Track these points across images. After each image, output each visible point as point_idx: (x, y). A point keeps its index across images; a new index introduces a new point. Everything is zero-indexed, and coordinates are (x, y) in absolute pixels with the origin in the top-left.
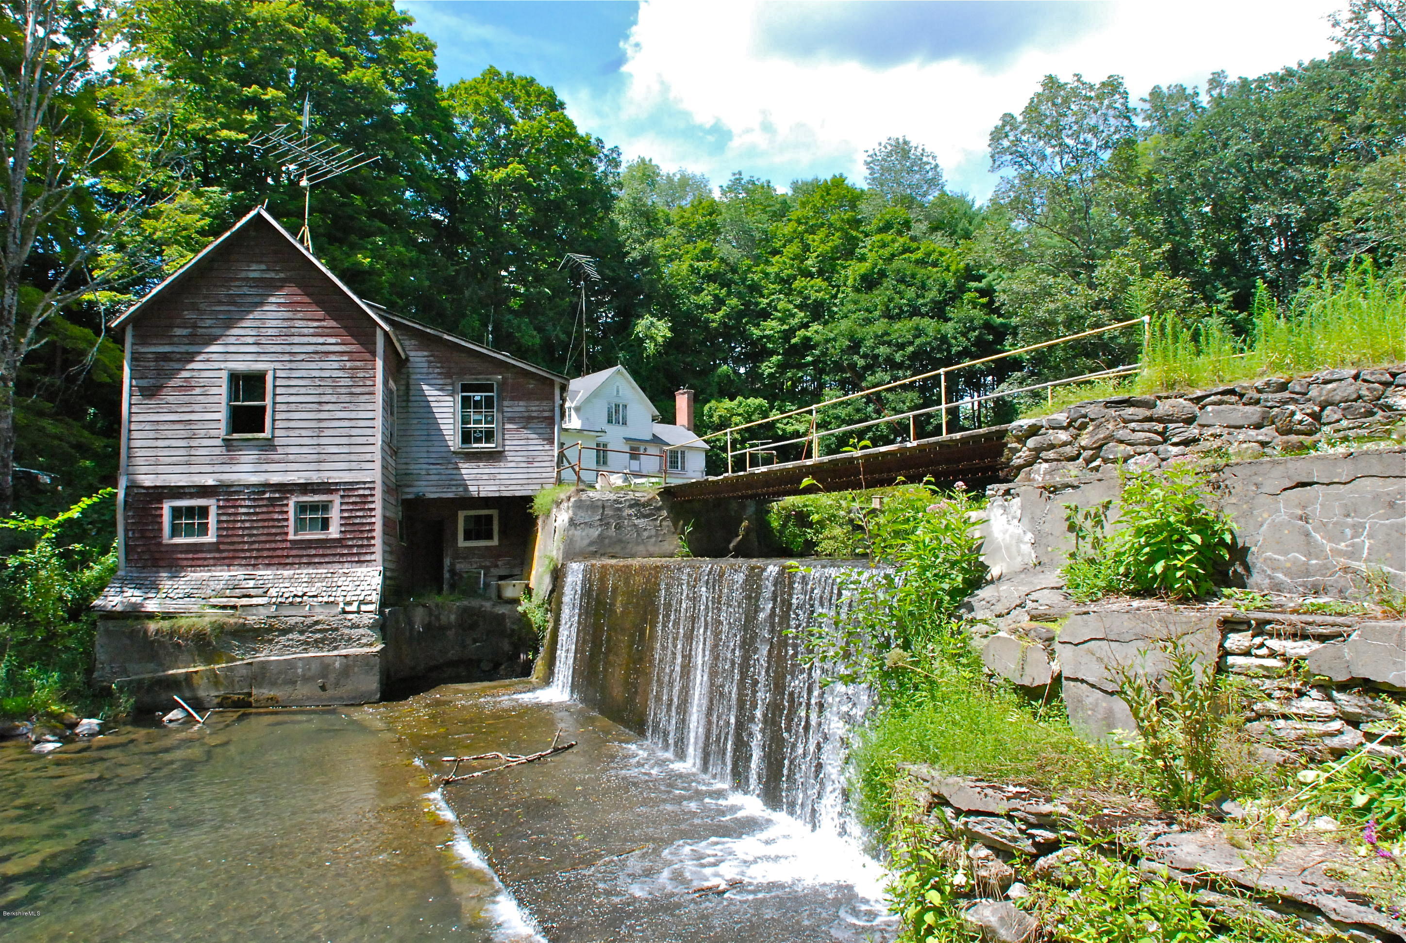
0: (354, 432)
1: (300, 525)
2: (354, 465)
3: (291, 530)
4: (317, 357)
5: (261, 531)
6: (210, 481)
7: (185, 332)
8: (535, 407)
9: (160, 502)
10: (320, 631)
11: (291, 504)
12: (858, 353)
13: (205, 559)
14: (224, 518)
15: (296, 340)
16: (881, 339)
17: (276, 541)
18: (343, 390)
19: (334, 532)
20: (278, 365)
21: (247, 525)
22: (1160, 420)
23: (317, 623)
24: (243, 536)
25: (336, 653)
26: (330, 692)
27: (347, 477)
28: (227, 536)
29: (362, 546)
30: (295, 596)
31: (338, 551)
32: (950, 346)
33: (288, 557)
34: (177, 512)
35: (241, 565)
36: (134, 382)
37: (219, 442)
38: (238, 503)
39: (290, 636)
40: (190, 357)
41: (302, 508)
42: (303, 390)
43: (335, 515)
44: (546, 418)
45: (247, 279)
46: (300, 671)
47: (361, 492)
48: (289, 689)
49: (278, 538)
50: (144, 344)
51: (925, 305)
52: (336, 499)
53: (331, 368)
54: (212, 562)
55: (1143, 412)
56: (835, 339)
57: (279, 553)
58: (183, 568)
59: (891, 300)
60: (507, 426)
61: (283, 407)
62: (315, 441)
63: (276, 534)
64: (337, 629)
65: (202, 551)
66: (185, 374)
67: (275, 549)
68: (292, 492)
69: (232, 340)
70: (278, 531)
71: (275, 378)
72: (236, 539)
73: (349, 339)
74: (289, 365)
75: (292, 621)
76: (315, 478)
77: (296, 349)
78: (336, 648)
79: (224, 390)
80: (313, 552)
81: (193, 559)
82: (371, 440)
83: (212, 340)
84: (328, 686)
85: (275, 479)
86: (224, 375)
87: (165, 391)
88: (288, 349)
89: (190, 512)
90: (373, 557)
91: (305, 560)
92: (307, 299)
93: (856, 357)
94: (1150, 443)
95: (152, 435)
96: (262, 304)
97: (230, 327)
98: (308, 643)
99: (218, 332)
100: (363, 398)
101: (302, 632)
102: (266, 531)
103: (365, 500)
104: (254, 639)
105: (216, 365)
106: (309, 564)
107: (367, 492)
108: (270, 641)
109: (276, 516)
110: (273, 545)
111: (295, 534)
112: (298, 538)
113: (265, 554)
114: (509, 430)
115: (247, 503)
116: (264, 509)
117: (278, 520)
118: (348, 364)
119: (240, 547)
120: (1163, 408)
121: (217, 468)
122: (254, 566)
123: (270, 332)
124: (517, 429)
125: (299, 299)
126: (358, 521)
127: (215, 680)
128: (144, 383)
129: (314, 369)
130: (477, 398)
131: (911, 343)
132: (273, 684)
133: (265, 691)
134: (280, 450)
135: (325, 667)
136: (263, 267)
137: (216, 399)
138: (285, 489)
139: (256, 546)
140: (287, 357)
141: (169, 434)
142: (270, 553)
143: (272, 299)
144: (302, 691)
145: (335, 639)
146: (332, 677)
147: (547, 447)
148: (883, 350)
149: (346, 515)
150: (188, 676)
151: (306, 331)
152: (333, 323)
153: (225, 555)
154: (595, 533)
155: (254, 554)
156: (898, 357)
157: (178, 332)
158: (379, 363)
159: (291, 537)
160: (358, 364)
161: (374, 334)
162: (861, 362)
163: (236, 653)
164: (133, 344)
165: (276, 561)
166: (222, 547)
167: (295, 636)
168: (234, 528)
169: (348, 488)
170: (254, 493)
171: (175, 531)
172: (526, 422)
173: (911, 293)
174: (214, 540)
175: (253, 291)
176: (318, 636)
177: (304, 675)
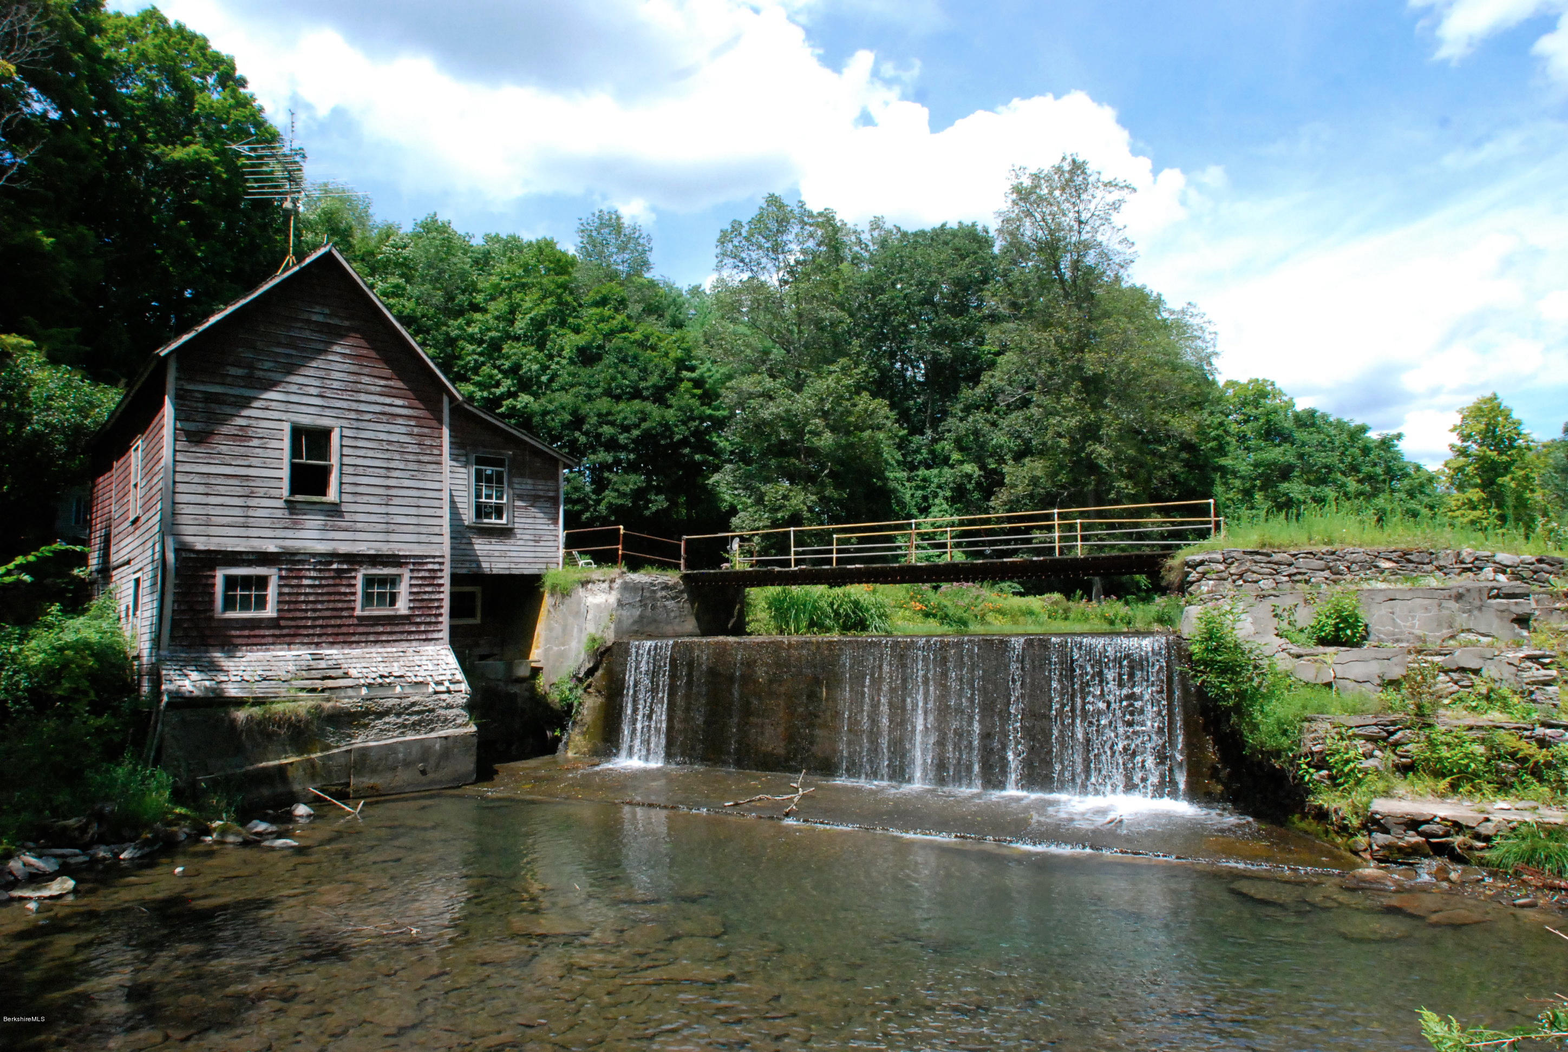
0: (423, 502)
1: (368, 599)
2: (423, 538)
3: (358, 605)
4: (384, 418)
5: (325, 606)
6: (272, 547)
7: (240, 372)
8: (542, 487)
9: (214, 569)
10: (418, 713)
11: (360, 576)
12: (580, 430)
13: (264, 636)
14: (286, 590)
15: (363, 397)
16: (604, 418)
17: (341, 617)
18: (411, 457)
19: (402, 606)
20: (345, 423)
21: (311, 598)
22: (1276, 563)
23: (413, 704)
24: (306, 611)
25: (433, 735)
26: (431, 776)
27: (418, 550)
28: (289, 611)
29: (430, 623)
30: (382, 676)
31: (407, 628)
32: (673, 433)
33: (354, 634)
34: (231, 582)
35: (303, 644)
36: (179, 425)
37: (280, 503)
38: (303, 573)
39: (387, 719)
40: (246, 402)
41: (369, 581)
42: (370, 453)
43: (403, 589)
44: (550, 498)
45: (308, 321)
46: (401, 755)
47: (430, 567)
48: (389, 776)
49: (345, 614)
50: (191, 380)
51: (647, 388)
52: (406, 573)
53: (399, 432)
54: (270, 640)
55: (1265, 559)
56: (555, 412)
57: (344, 630)
58: (236, 647)
59: (614, 379)
60: (518, 503)
61: (350, 470)
62: (383, 509)
63: (342, 609)
64: (433, 710)
65: (259, 628)
66: (240, 421)
67: (339, 626)
68: (361, 563)
69: (294, 388)
70: (345, 605)
71: (342, 436)
72: (298, 614)
73: (416, 403)
74: (355, 424)
75: (389, 703)
76: (385, 549)
77: (363, 407)
78: (432, 730)
79: (286, 444)
80: (381, 629)
81: (249, 637)
82: (439, 512)
83: (270, 385)
84: (428, 769)
85: (343, 548)
86: (287, 427)
87: (217, 439)
88: (354, 406)
89: (247, 582)
90: (440, 635)
91: (372, 638)
92: (373, 354)
93: (577, 434)
94: (1271, 574)
95: (201, 489)
96: (325, 351)
97: (290, 373)
98: (404, 726)
99: (277, 376)
100: (431, 467)
101: (398, 715)
102: (331, 605)
103: (434, 575)
104: (350, 724)
105: (276, 415)
106: (376, 642)
107: (436, 567)
108: (366, 726)
109: (343, 590)
110: (339, 622)
111: (363, 610)
112: (366, 613)
113: (330, 631)
114: (519, 507)
115: (313, 574)
116: (331, 582)
117: (345, 594)
118: (416, 430)
119: (303, 623)
120: (1276, 557)
121: (279, 533)
122: (317, 644)
123: (336, 385)
124: (525, 507)
125: (365, 352)
126: (426, 597)
127: (312, 770)
128: (191, 426)
129: (381, 431)
130: (489, 472)
131: (637, 426)
132: (374, 771)
133: (365, 780)
134: (347, 517)
135: (425, 749)
136: (327, 311)
137: (276, 454)
138: (354, 560)
139: (320, 622)
140: (353, 415)
141: (222, 490)
142: (336, 630)
143: (337, 348)
144: (403, 777)
145: (432, 721)
146: (432, 762)
147: (552, 527)
148: (607, 430)
149: (415, 590)
150: (282, 769)
151: (372, 388)
152: (400, 384)
153: (285, 631)
154: (637, 612)
155: (318, 631)
156: (622, 439)
157: (233, 371)
158: (446, 432)
159: (358, 612)
160: (426, 430)
161: (441, 401)
162: (583, 439)
163: (331, 740)
164: (178, 379)
165: (341, 638)
166: (282, 623)
167: (391, 719)
168: (296, 602)
169: (418, 561)
170: (320, 563)
171: (229, 603)
172: (534, 499)
173: (633, 374)
174: (275, 615)
175: (315, 336)
176: (416, 718)
177: (404, 760)
